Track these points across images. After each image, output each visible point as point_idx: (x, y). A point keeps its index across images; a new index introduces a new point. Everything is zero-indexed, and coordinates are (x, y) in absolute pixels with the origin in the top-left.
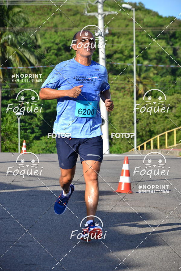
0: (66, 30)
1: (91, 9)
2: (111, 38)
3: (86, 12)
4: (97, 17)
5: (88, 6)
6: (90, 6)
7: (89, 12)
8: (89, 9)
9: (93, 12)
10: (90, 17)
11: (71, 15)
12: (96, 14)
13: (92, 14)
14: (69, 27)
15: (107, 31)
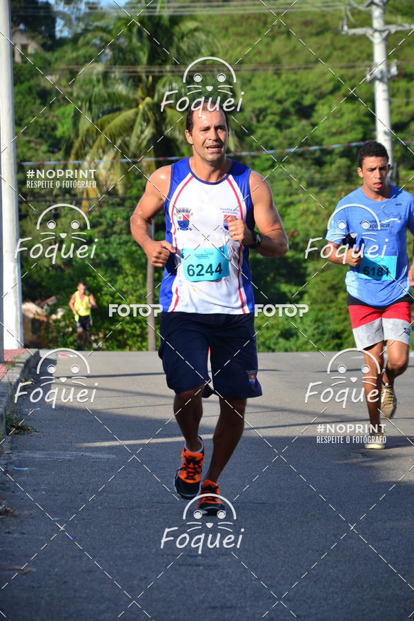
0: (299, 69)
1: (356, 20)
2: (403, 84)
3: (346, 28)
4: (371, 38)
5: (349, 14)
6: (355, 12)
7: (352, 26)
8: (352, 19)
9: (362, 26)
10: (355, 38)
11: (311, 35)
12: (369, 32)
13: (359, 31)
14: (307, 62)
15: (394, 70)
